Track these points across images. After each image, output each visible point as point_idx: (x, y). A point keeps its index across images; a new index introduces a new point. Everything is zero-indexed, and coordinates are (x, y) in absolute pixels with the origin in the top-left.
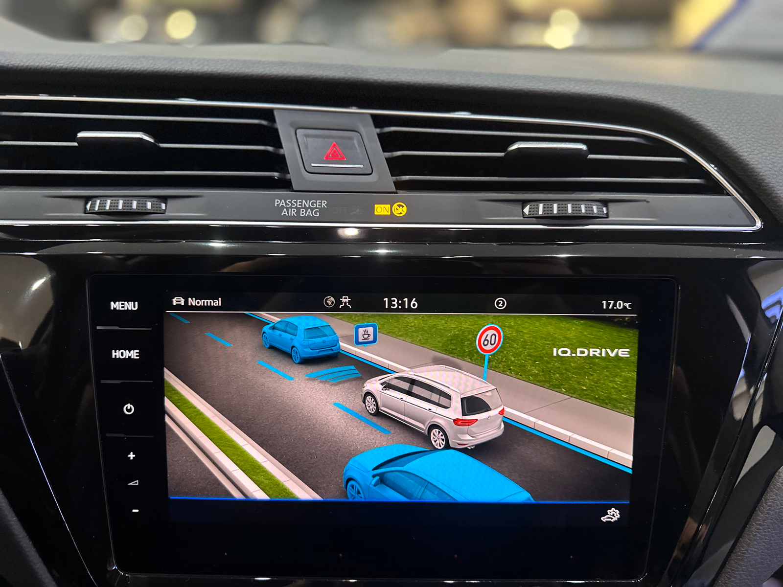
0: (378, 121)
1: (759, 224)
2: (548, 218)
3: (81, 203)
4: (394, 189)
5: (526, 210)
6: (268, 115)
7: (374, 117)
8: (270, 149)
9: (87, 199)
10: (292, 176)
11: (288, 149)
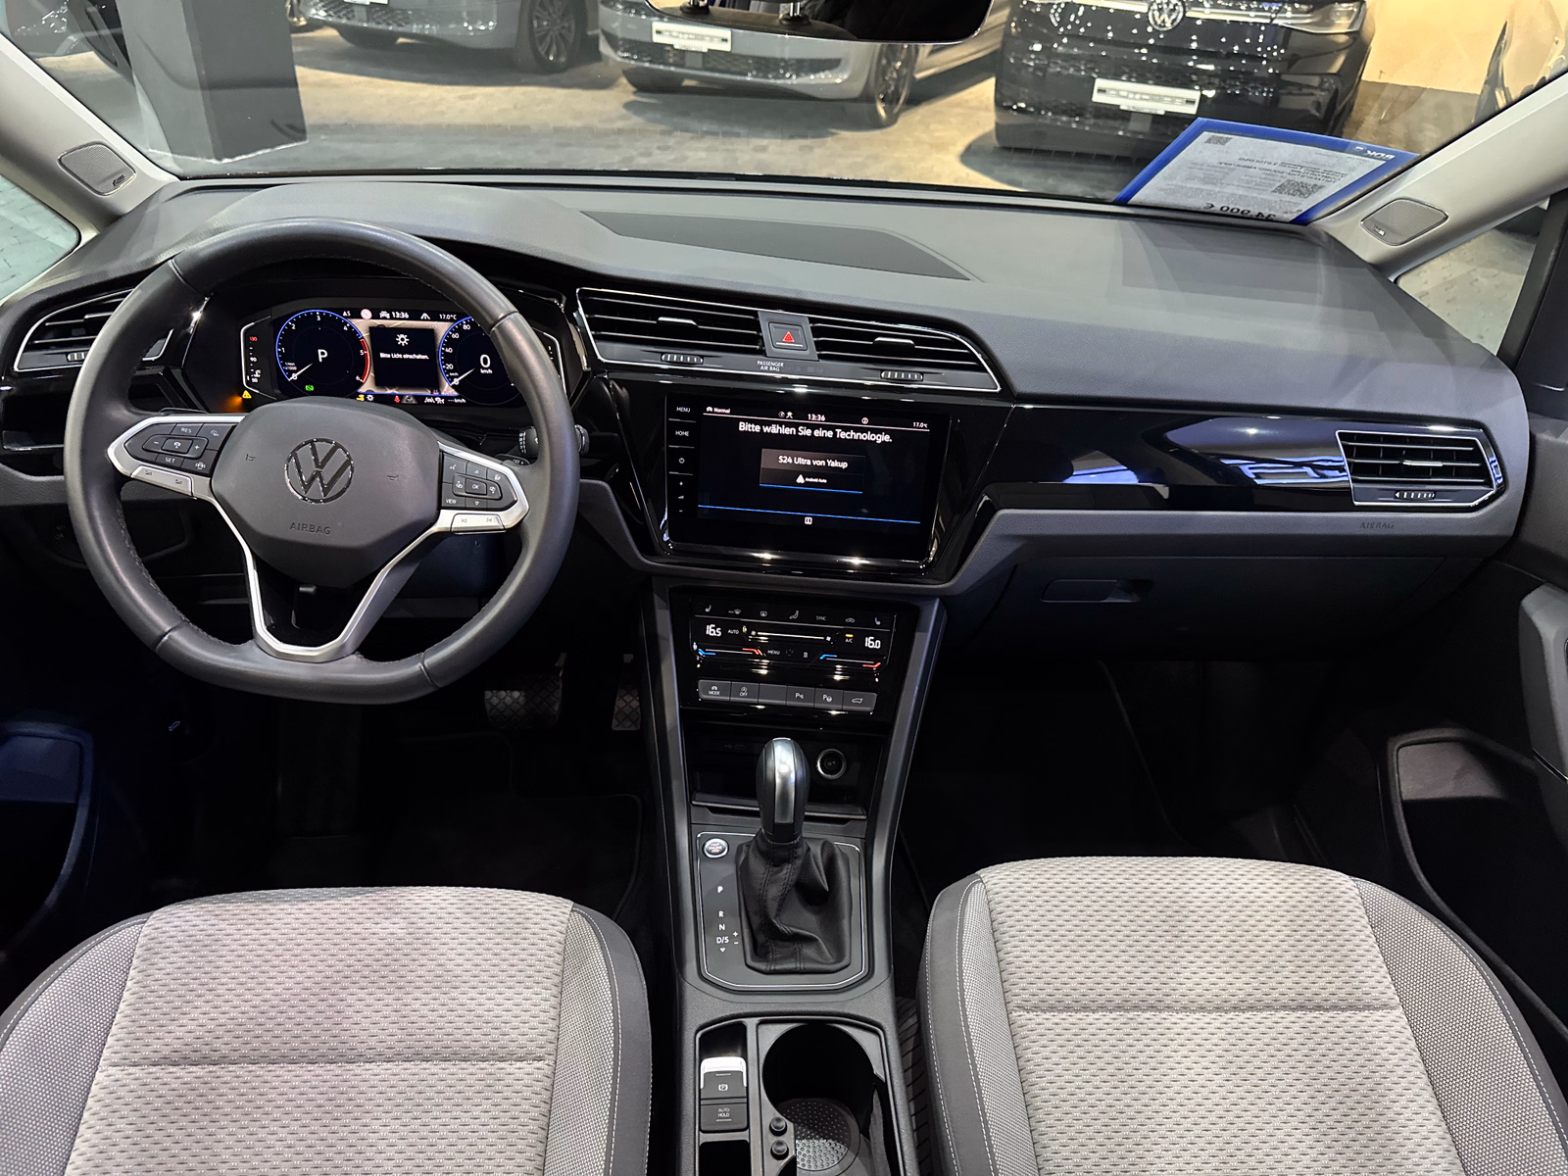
0: (812, 320)
1: (999, 389)
2: (892, 380)
3: (659, 355)
4: (817, 359)
5: (883, 375)
6: (755, 314)
7: (809, 318)
8: (755, 332)
9: (662, 353)
10: (766, 347)
11: (765, 333)
